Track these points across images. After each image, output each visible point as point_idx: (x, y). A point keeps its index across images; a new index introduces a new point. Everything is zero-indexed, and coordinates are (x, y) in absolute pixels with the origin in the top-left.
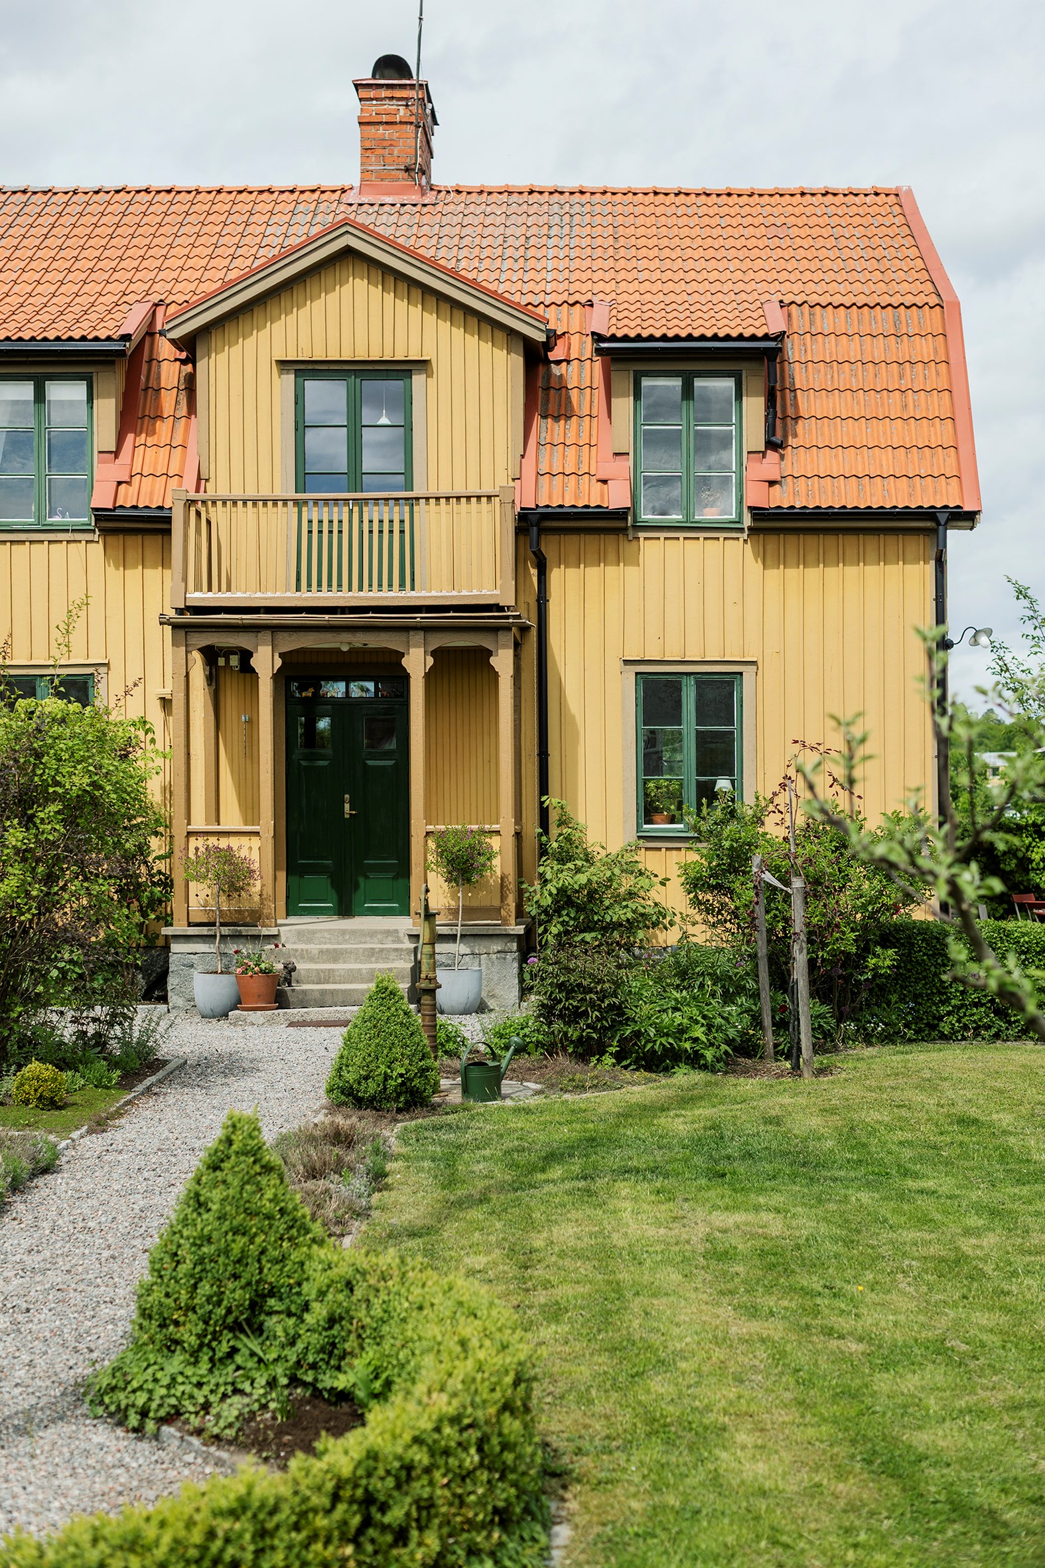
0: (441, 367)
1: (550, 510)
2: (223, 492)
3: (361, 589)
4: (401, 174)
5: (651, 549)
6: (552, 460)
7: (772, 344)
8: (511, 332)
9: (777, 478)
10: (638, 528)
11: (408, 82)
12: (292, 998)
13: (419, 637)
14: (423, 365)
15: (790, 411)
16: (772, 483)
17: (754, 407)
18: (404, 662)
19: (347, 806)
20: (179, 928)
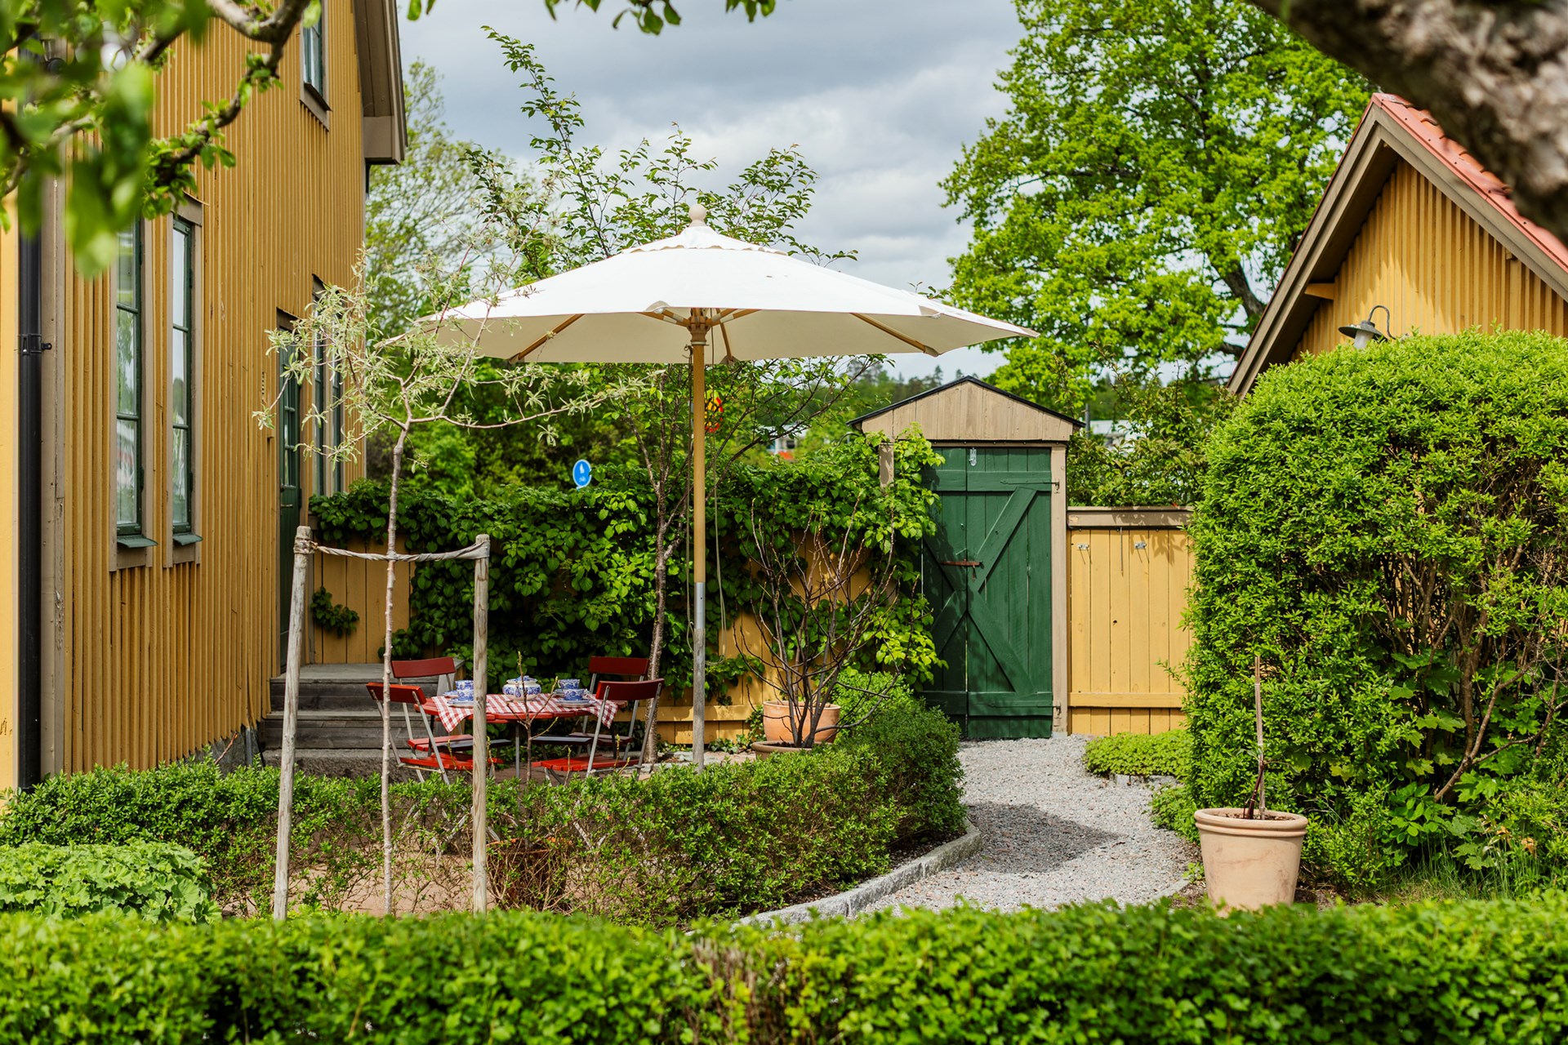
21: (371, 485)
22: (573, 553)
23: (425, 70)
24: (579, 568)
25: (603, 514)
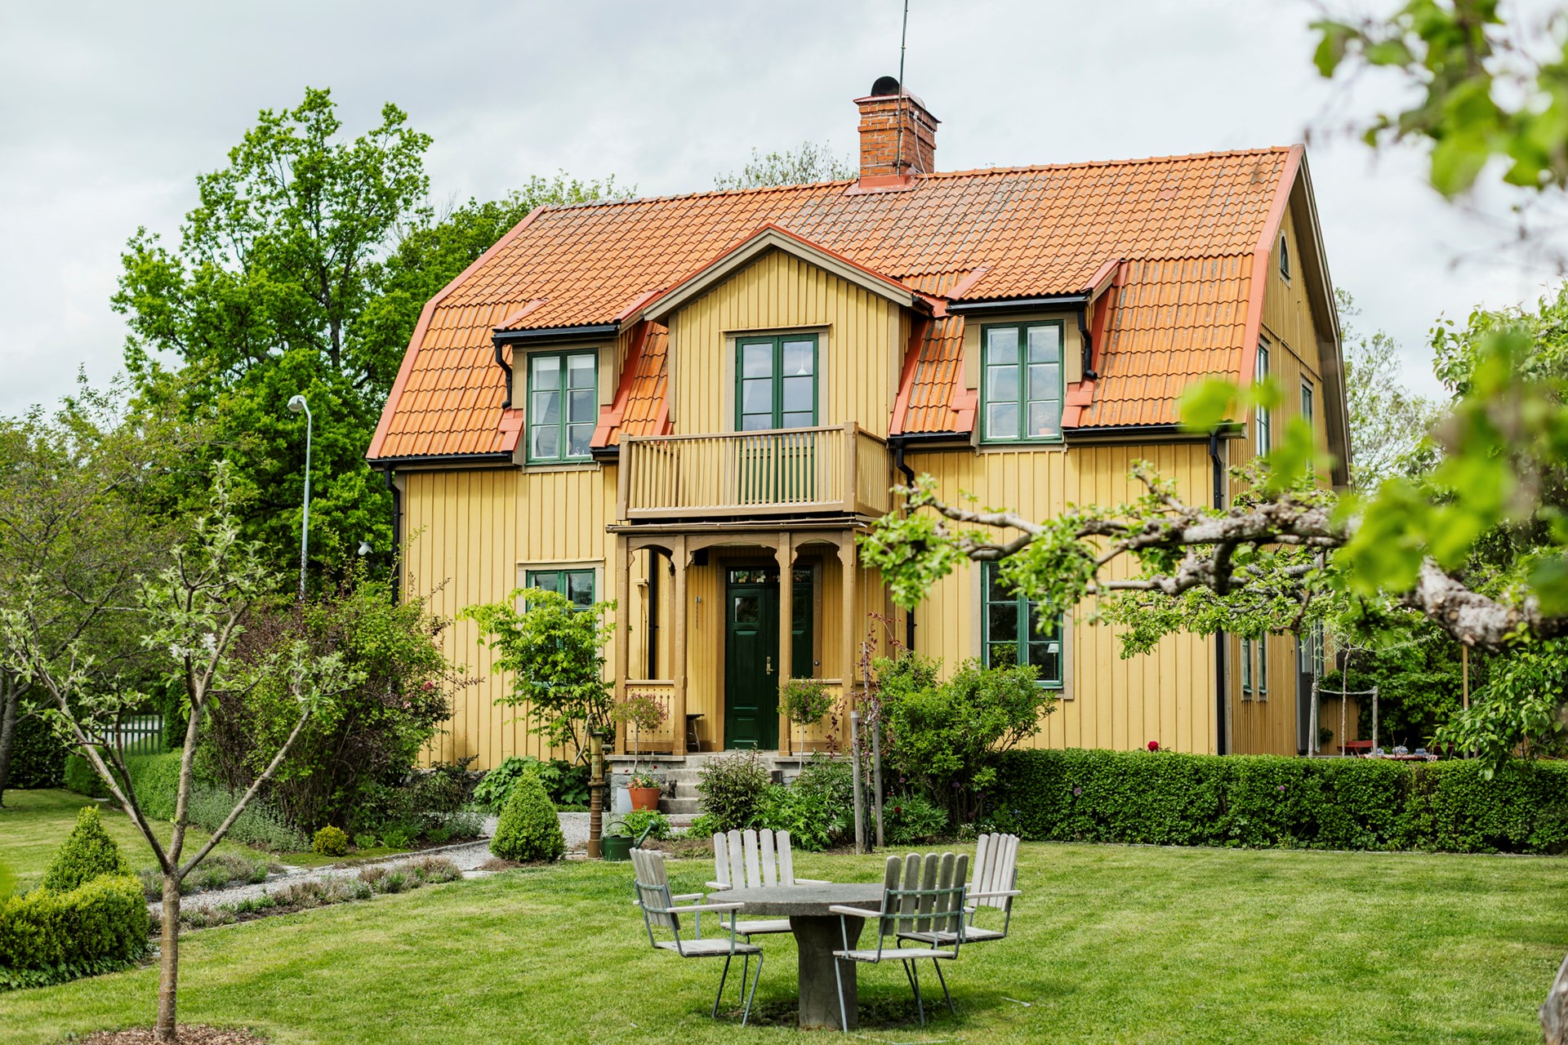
0: (840, 330)
1: (913, 436)
2: (685, 434)
3: (776, 501)
4: (890, 169)
5: (993, 464)
6: (920, 396)
7: (1081, 299)
8: (890, 301)
9: (1089, 403)
10: (984, 445)
11: (895, 97)
12: (672, 807)
13: (785, 537)
14: (827, 328)
15: (1112, 349)
16: (1084, 407)
17: (1074, 347)
18: (776, 556)
19: (769, 666)
20: (619, 755)
21: (1338, 672)
22: (1437, 704)
23: (1385, 340)
24: (1438, 711)
25: (1451, 686)
